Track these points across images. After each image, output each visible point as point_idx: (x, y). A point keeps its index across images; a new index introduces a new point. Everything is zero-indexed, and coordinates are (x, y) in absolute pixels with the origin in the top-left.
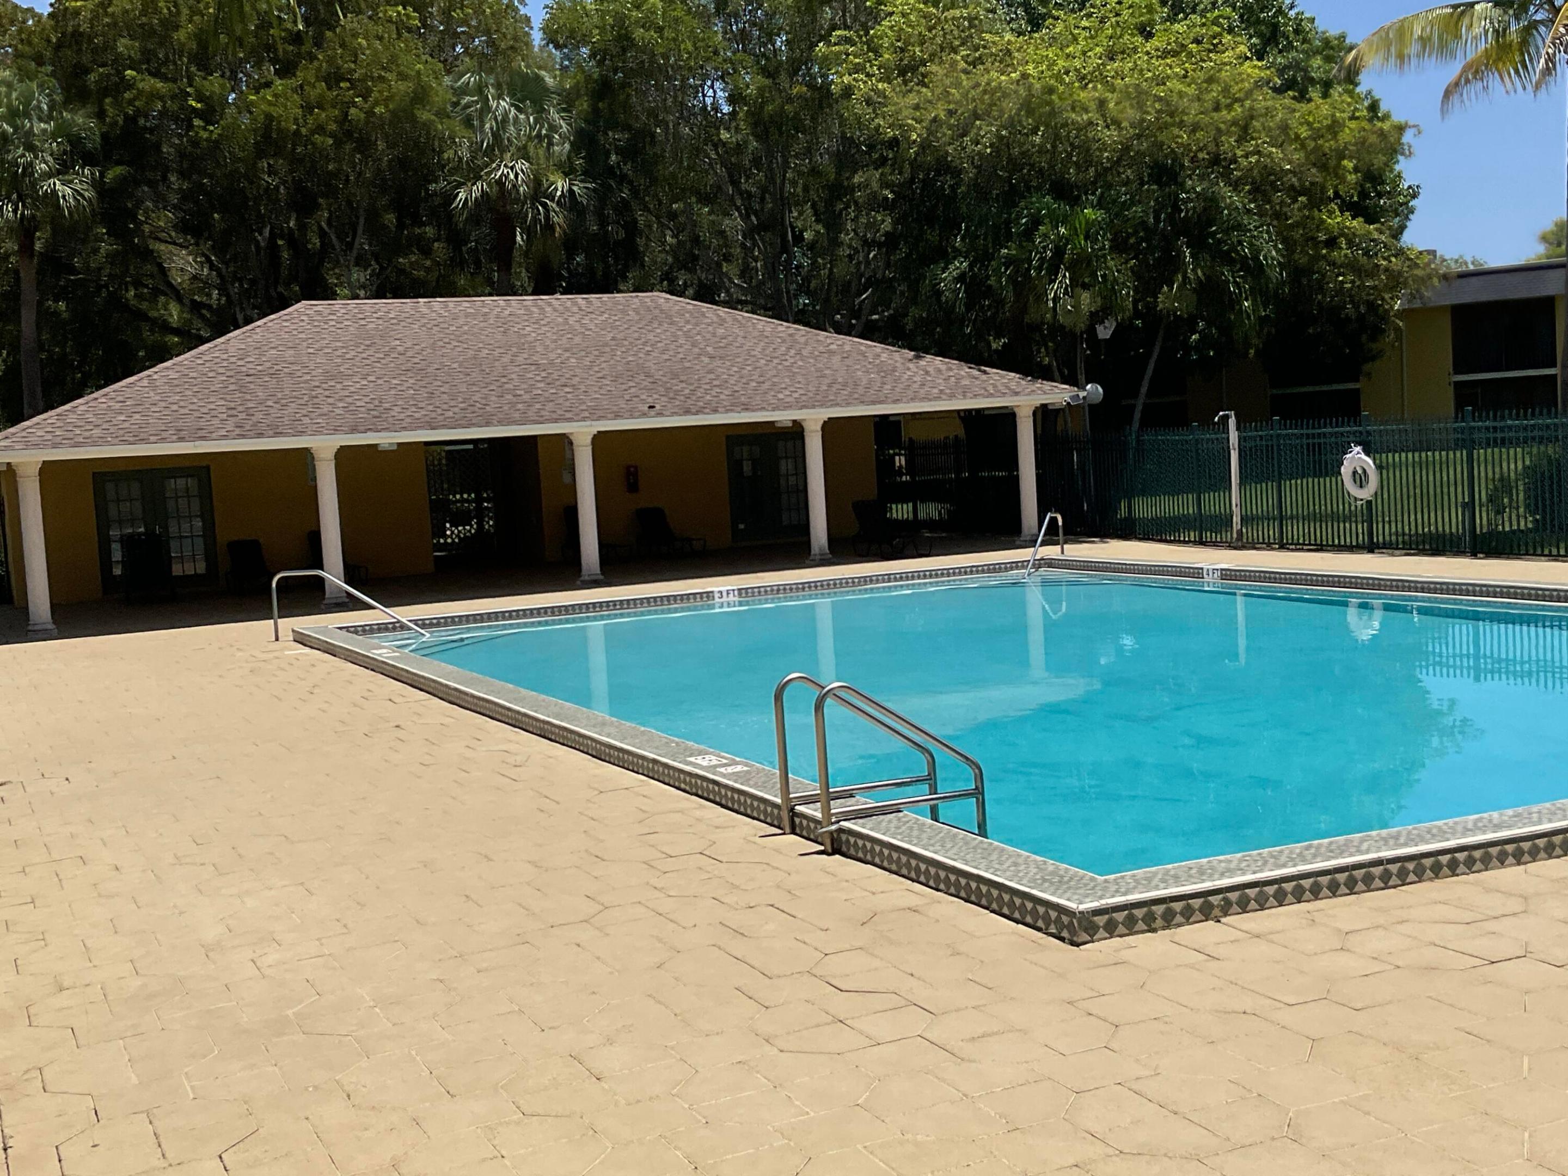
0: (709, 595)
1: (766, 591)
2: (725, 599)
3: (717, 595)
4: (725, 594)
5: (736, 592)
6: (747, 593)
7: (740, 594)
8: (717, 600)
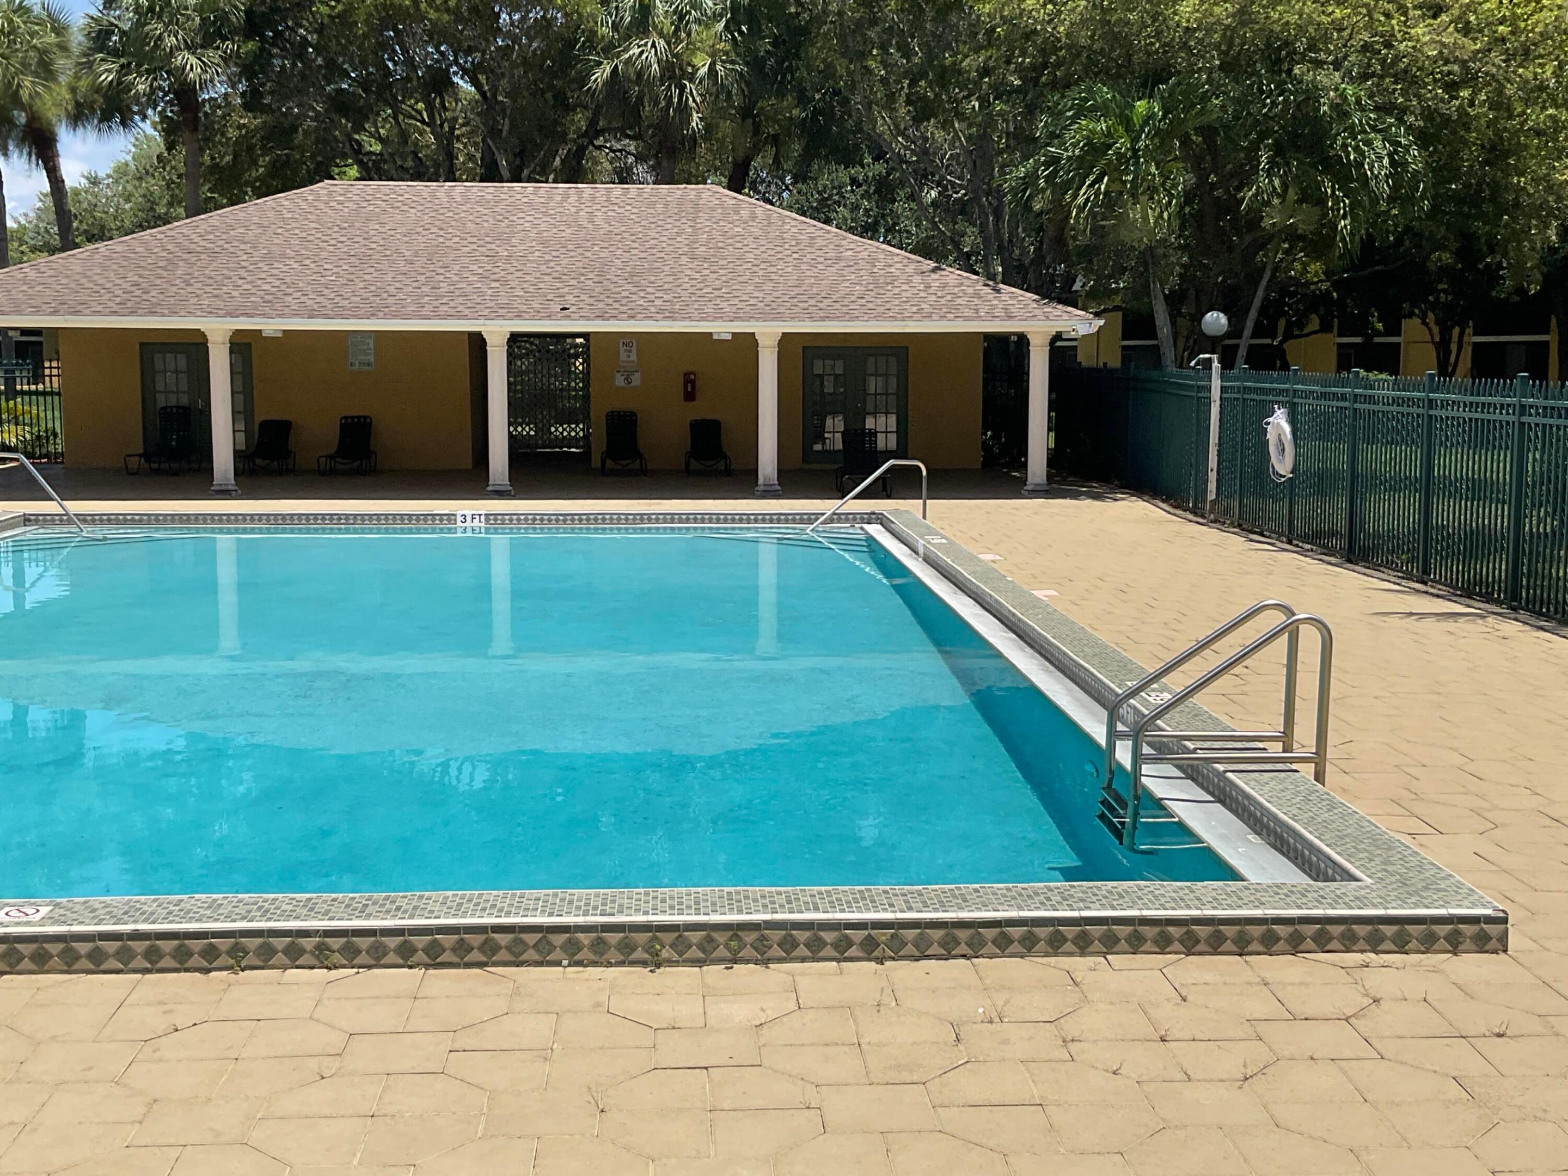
0: (451, 517)
1: (519, 520)
2: (468, 524)
3: (459, 519)
4: (469, 519)
5: (483, 518)
6: (496, 520)
7: (487, 520)
8: (459, 524)
